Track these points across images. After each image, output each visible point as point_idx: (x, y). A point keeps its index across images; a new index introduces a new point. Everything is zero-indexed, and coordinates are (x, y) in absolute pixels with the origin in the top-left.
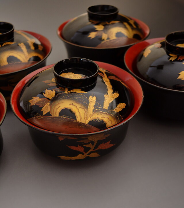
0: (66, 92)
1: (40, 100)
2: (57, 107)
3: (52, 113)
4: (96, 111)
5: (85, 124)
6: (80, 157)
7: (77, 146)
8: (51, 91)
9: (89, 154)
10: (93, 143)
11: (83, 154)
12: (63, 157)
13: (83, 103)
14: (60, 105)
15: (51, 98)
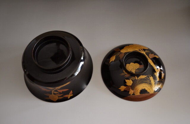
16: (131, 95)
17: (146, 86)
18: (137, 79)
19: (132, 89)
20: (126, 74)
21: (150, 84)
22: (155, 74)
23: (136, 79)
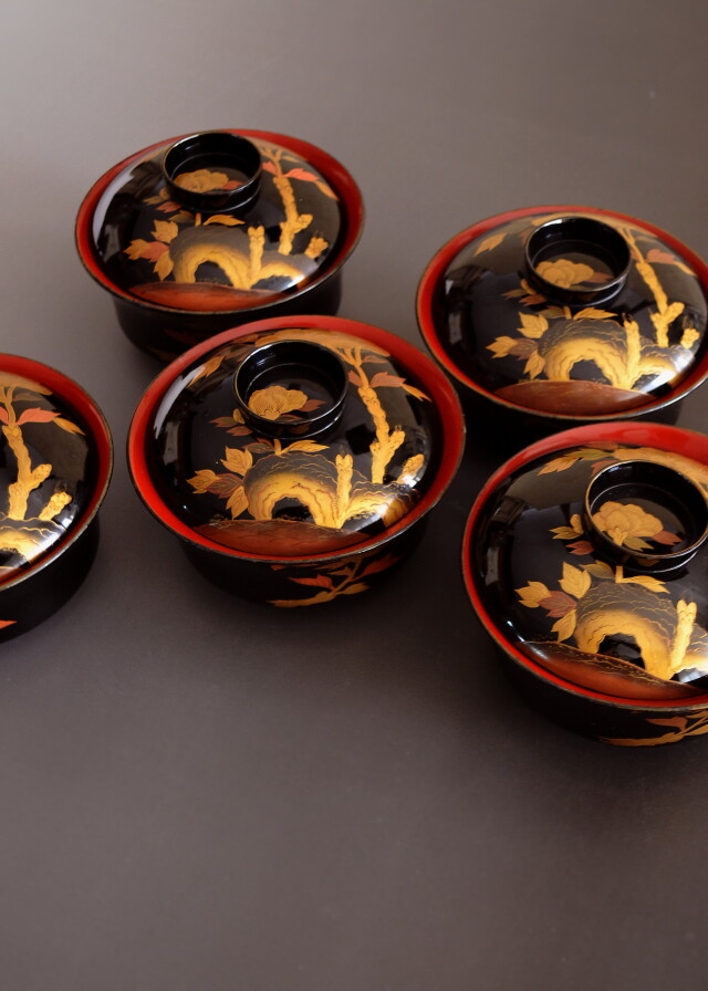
0: (279, 452)
1: (217, 478)
2: (264, 496)
3: (253, 512)
4: (357, 494)
5: (334, 530)
6: (323, 597)
7: (315, 577)
8: (241, 452)
9: (343, 589)
10: (351, 566)
11: (329, 591)
12: (279, 603)
13: (324, 479)
14: (269, 490)
15: (243, 473)
16: (533, 375)
17: (601, 352)
18: (568, 316)
19: (540, 353)
20: (528, 295)
21: (622, 346)
22: (654, 318)
23: (564, 319)
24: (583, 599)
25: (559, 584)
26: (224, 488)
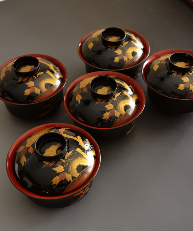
0: (115, 99)
1: (109, 113)
2: (121, 109)
3: (122, 113)
8: (108, 105)
13: (126, 98)
15: (113, 108)
18: (122, 46)
24: (190, 81)
25: (184, 82)
26: (112, 114)
